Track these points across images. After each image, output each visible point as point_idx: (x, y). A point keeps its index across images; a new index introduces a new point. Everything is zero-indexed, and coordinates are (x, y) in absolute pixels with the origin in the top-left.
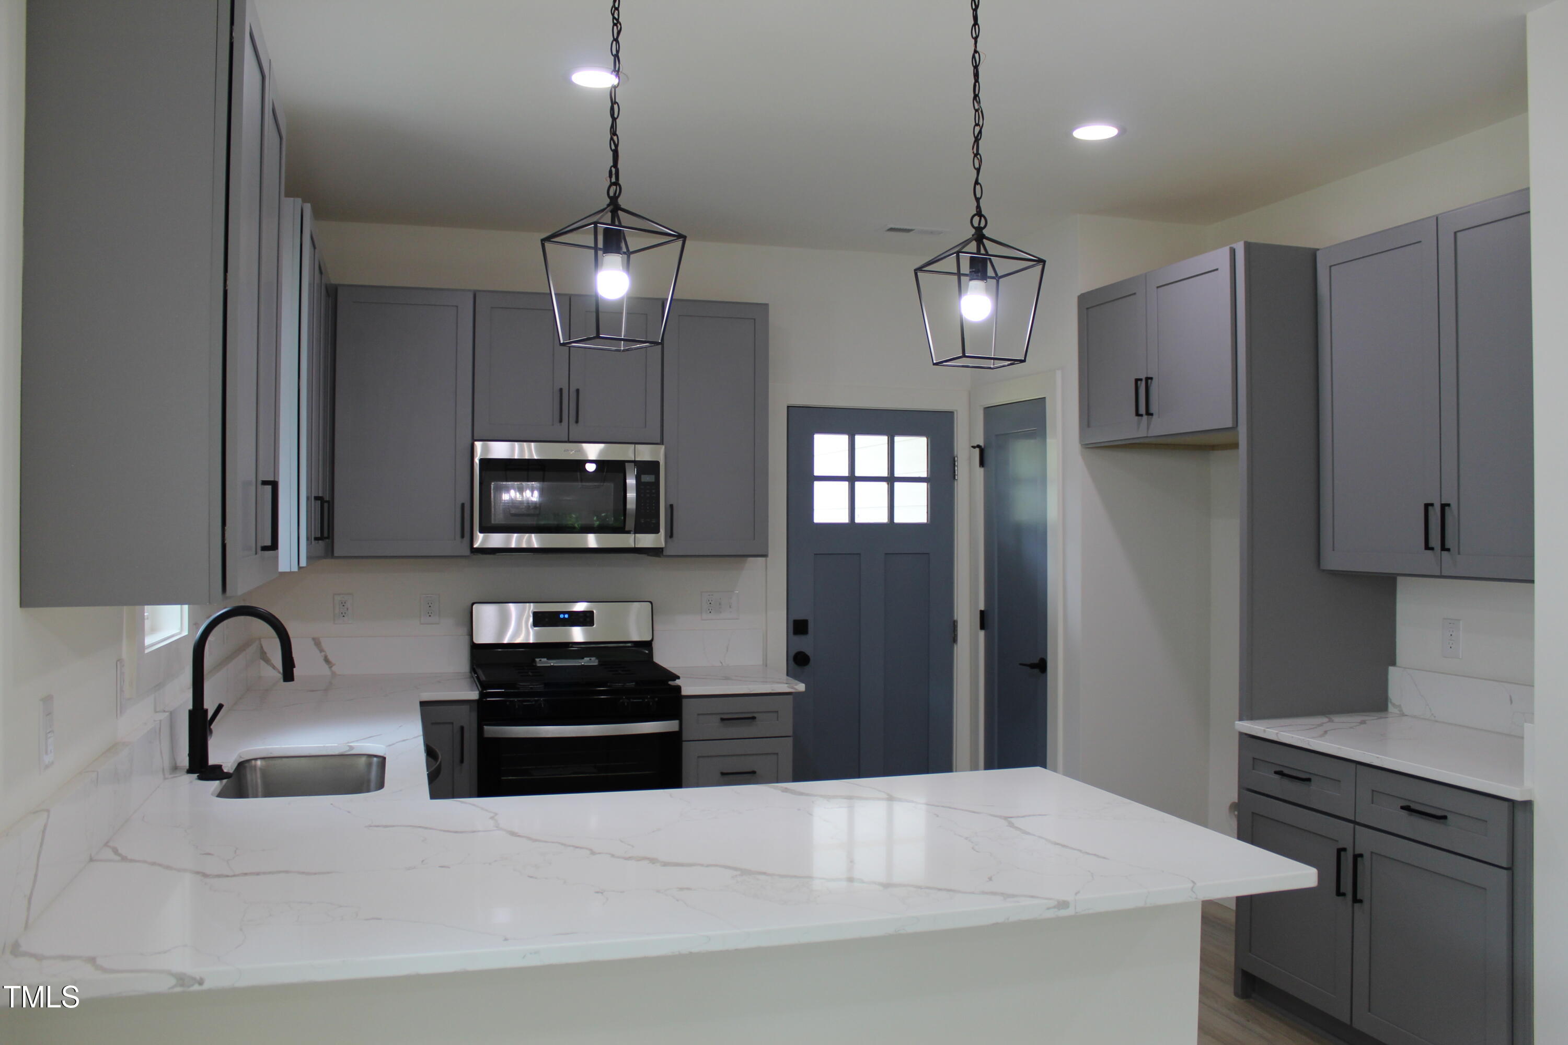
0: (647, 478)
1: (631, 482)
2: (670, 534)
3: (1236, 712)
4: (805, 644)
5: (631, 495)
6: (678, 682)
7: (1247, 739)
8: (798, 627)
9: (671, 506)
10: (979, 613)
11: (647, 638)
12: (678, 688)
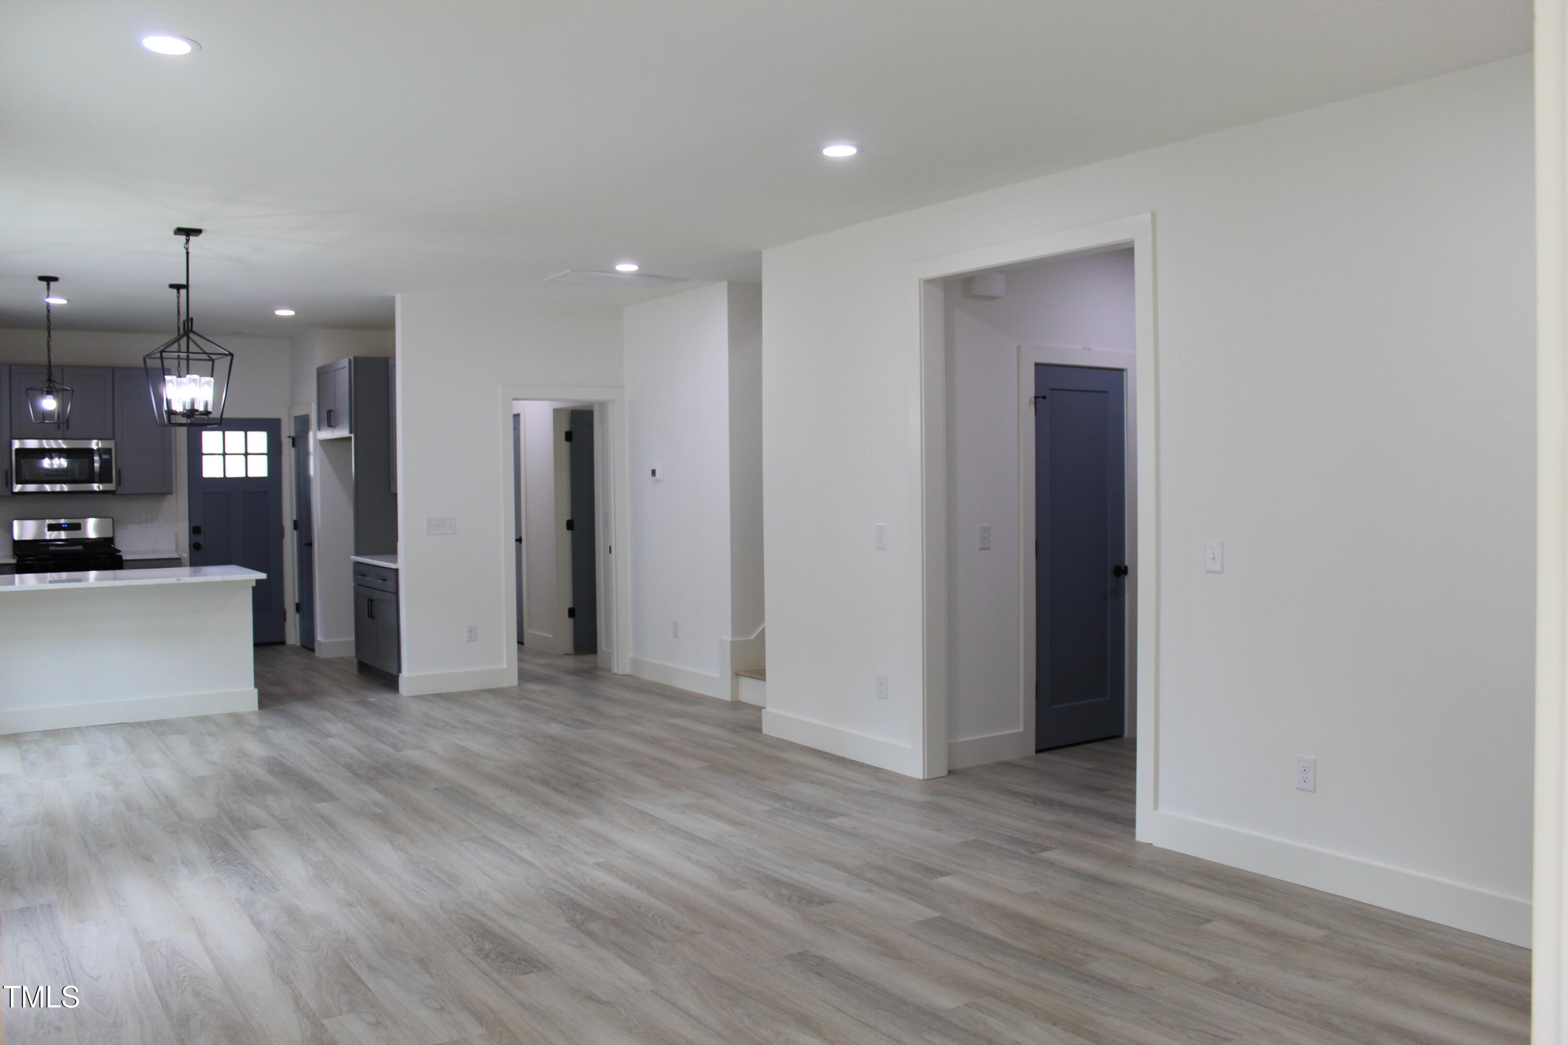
0: (104, 457)
1: (96, 458)
2: (119, 483)
3: (353, 552)
4: (199, 539)
5: (97, 465)
6: (121, 554)
7: (357, 564)
8: (195, 530)
9: (120, 470)
10: (293, 522)
11: (110, 535)
12: (121, 557)
